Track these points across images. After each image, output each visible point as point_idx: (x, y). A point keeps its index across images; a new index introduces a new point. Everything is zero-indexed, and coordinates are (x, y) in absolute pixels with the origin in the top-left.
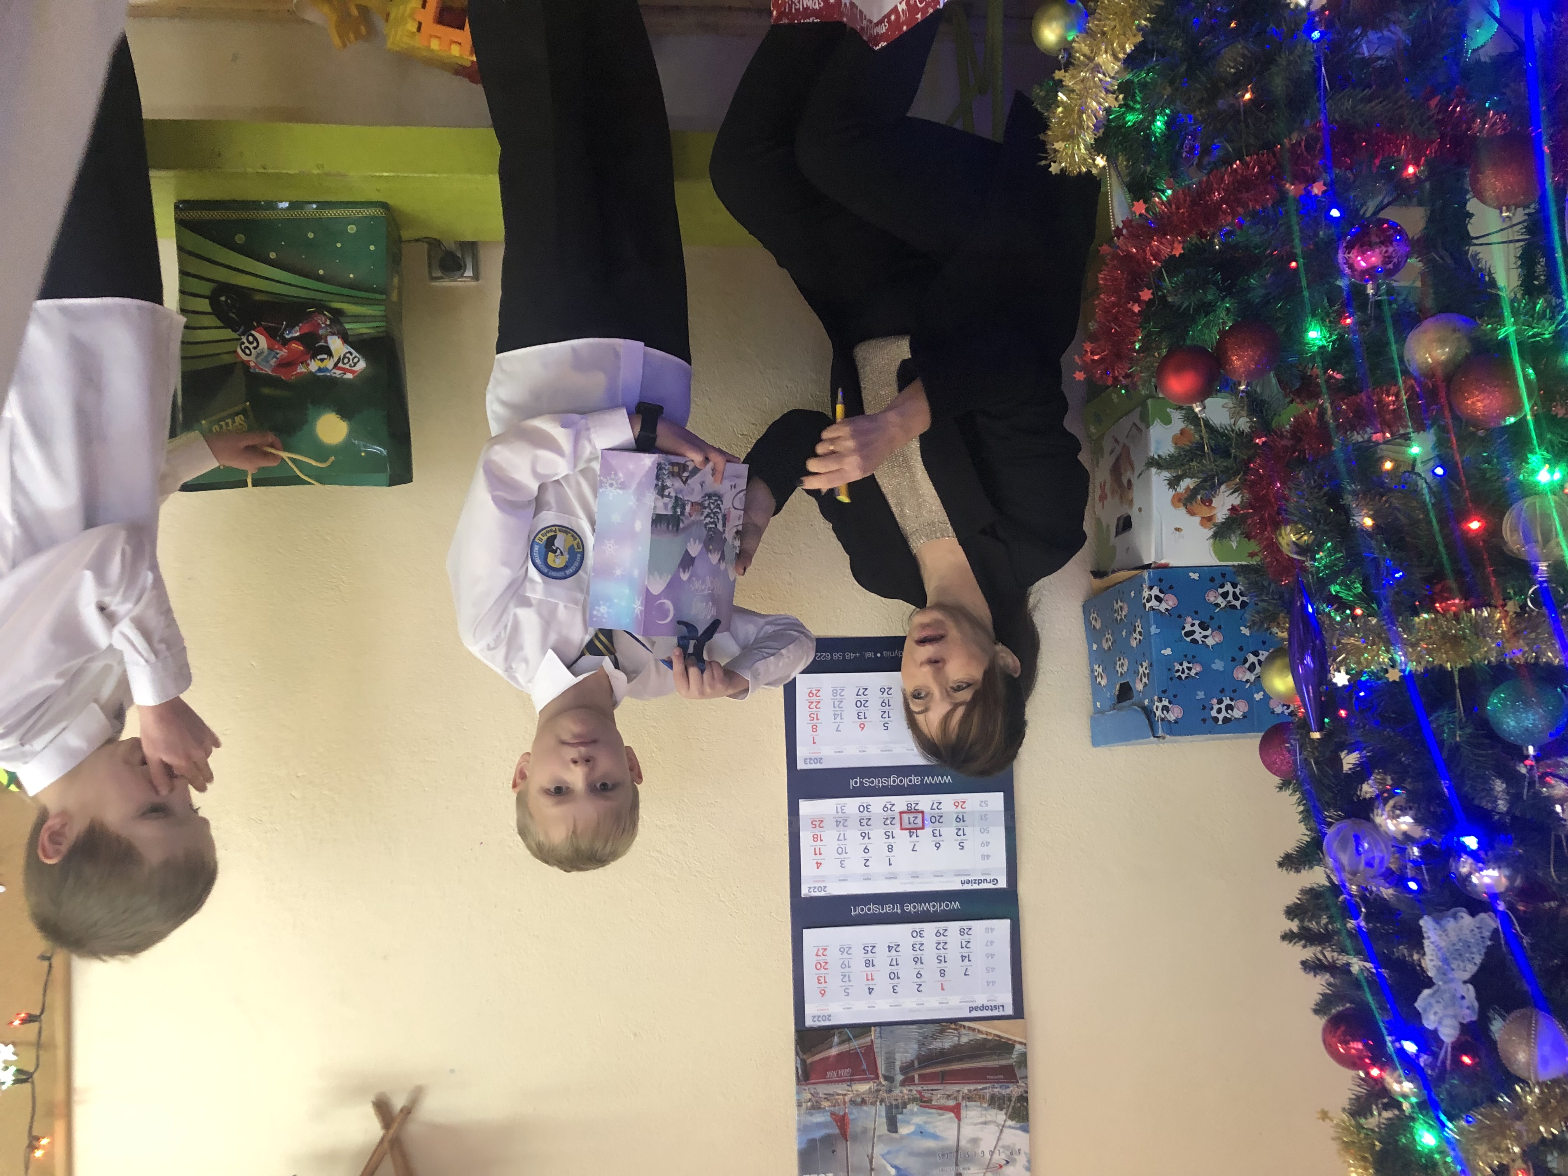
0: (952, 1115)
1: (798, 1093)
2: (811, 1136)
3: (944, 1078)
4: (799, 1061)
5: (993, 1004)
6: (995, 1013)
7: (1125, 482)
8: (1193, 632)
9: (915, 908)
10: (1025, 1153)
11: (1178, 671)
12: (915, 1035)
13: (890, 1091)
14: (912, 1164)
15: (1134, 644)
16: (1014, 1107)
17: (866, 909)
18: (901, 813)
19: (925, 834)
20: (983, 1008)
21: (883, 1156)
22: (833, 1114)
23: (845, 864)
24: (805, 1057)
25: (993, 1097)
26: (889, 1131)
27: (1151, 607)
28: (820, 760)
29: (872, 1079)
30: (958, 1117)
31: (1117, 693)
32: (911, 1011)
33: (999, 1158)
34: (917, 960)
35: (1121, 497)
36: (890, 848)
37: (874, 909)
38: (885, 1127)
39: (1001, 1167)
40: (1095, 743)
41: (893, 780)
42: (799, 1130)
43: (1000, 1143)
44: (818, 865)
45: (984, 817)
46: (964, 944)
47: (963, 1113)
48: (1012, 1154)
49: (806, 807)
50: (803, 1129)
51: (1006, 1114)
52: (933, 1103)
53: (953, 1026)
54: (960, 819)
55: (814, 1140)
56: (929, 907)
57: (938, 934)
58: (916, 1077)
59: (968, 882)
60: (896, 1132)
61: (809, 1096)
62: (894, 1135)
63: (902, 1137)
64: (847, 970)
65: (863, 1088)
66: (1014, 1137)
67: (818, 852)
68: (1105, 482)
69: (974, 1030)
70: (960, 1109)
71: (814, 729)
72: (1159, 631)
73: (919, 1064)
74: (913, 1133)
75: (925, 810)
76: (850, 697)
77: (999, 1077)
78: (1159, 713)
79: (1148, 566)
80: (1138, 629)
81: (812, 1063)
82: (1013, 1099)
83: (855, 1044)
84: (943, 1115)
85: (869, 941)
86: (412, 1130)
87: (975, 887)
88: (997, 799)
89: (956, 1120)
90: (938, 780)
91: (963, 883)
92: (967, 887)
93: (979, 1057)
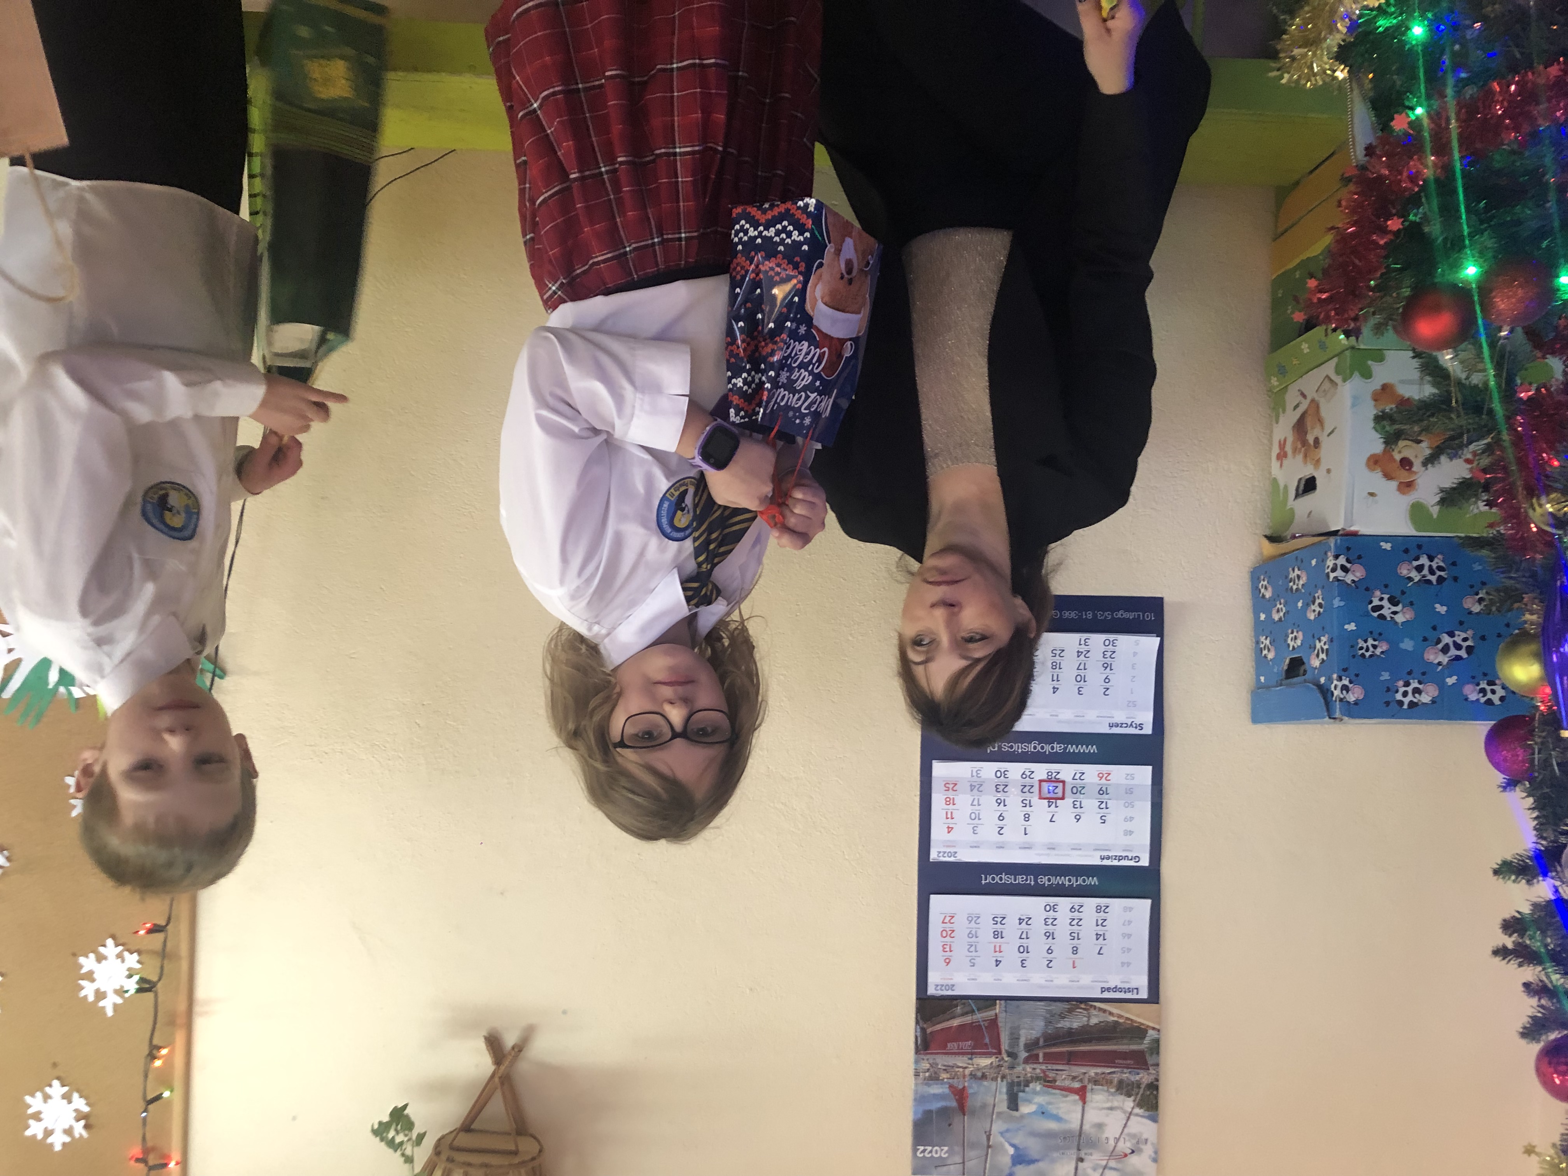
0: (1077, 1097)
1: (916, 1062)
2: (928, 1107)
3: (1071, 1059)
4: (919, 1030)
5: (1127, 986)
6: (1129, 996)
7: (1311, 440)
8: (1381, 607)
9: (1049, 880)
10: (1153, 1144)
11: (1361, 648)
12: (1042, 1012)
13: (1012, 1067)
14: (1033, 1146)
15: (1312, 616)
16: (1142, 1095)
17: (997, 879)
18: (1041, 781)
19: (1065, 805)
20: (1116, 989)
21: (1002, 1133)
22: (951, 1086)
23: (978, 830)
24: (925, 1026)
25: (1121, 1082)
26: (1009, 1108)
27: (1335, 578)
29: (994, 1054)
30: (1083, 1100)
31: (1286, 668)
32: (1041, 987)
33: (1125, 1146)
34: (1049, 935)
35: (1305, 456)
36: (1027, 818)
37: (1007, 879)
38: (1006, 1104)
39: (1126, 1155)
40: (1256, 718)
41: (1032, 747)
42: (915, 1100)
43: (1126, 1131)
44: (950, 830)
45: (1129, 791)
46: (1100, 922)
47: (1089, 1096)
48: (1138, 1143)
49: (940, 769)
50: (920, 1099)
51: (1134, 1101)
52: (1057, 1084)
53: (1083, 1006)
54: (1102, 792)
55: (930, 1112)
56: (1065, 881)
57: (1072, 909)
58: (1041, 1055)
59: (1108, 858)
60: (1017, 1110)
61: (928, 1066)
62: (1014, 1113)
63: (1022, 1117)
64: (974, 939)
65: (984, 1062)
66: (1141, 1125)
67: (950, 816)
68: (1285, 440)
69: (1104, 1011)
70: (1085, 1094)
72: (1342, 604)
73: (1045, 1041)
74: (1034, 1113)
75: (1066, 780)
77: (1129, 1062)
78: (1337, 693)
79: (1335, 533)
80: (1317, 601)
81: (931, 1033)
82: (1143, 1086)
83: (979, 1016)
84: (1066, 1096)
85: (1000, 912)
86: (523, 1067)
87: (1116, 863)
88: (1144, 773)
89: (1080, 1103)
90: (1082, 749)
91: (1102, 859)
92: (1106, 862)
93: (1109, 1040)
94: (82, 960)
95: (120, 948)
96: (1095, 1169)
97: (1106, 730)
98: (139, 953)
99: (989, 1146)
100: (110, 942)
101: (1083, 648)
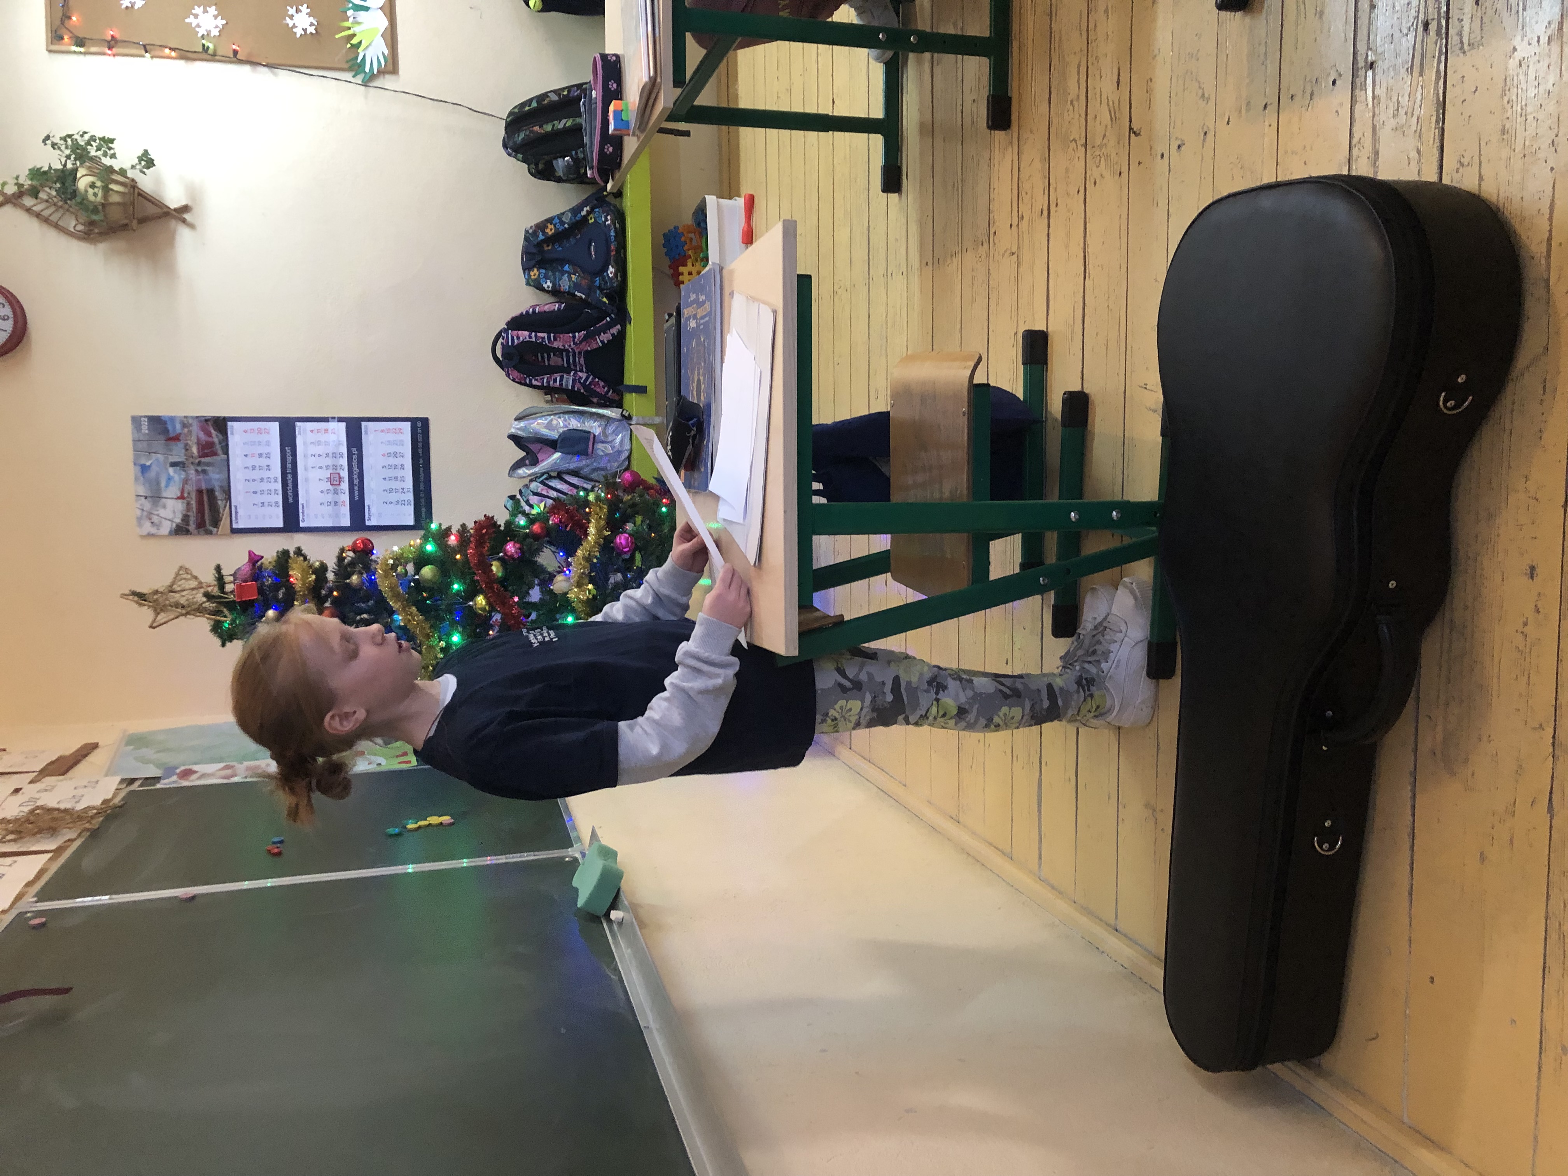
0: (179, 495)
1: (192, 417)
2: (168, 423)
3: (199, 492)
4: (209, 418)
5: (239, 517)
6: (233, 519)
10: (157, 533)
12: (222, 478)
13: (192, 463)
14: (152, 474)
16: (183, 527)
17: (288, 454)
18: (339, 474)
19: (328, 486)
20: (236, 513)
21: (157, 459)
22: (180, 434)
23: (312, 445)
24: (211, 421)
25: (189, 516)
26: (171, 463)
28: (366, 433)
29: (199, 455)
30: (178, 498)
32: (235, 477)
33: (155, 519)
34: (262, 480)
36: (321, 468)
37: (289, 459)
38: (173, 461)
39: (150, 519)
41: (356, 470)
42: (171, 416)
43: (163, 520)
44: (312, 431)
45: (337, 516)
46: (270, 504)
47: (180, 501)
48: (158, 525)
49: (342, 426)
50: (172, 419)
51: (179, 523)
52: (186, 486)
53: (227, 497)
55: (166, 424)
56: (290, 486)
57: (276, 490)
58: (200, 478)
59: (303, 507)
60: (170, 467)
61: (191, 422)
62: (168, 465)
63: (167, 469)
64: (257, 444)
65: (195, 450)
66: (166, 528)
67: (318, 431)
69: (225, 507)
71: (382, 431)
74: (169, 474)
75: (340, 486)
76: (399, 449)
77: (200, 520)
81: (207, 423)
82: (187, 527)
83: (218, 446)
84: (179, 491)
85: (272, 456)
86: (173, 223)
87: (300, 511)
88: (346, 522)
89: (175, 497)
90: (356, 493)
91: (302, 504)
92: (301, 507)
93: (210, 510)
94: (214, 8)
95: (221, 27)
96: (141, 505)
97: (367, 503)
98: (219, 36)
99: (150, 453)
100: (224, 22)
101: (405, 490)
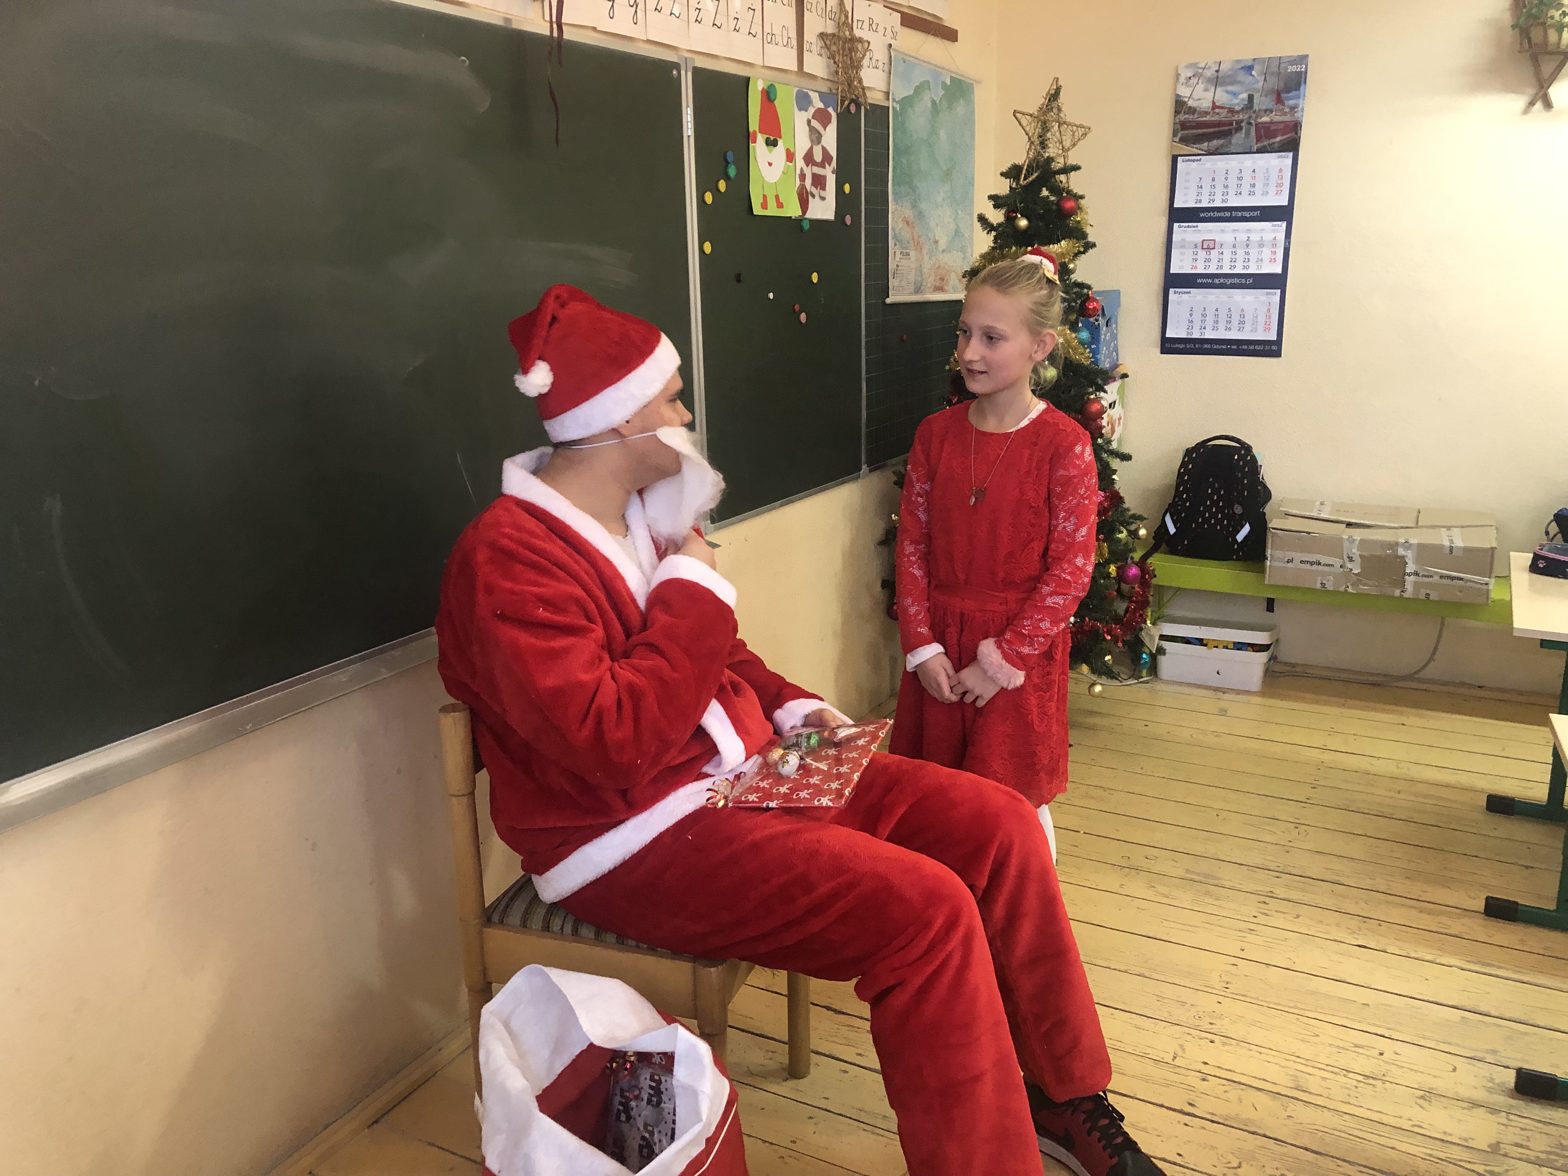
0: (1217, 104)
1: (1301, 117)
2: (1297, 92)
3: (1219, 124)
4: (1299, 134)
5: (1188, 163)
6: (1187, 158)
10: (1179, 83)
12: (1232, 147)
13: (1250, 117)
14: (1242, 77)
16: (1183, 108)
17: (1252, 214)
20: (1194, 161)
21: (1258, 82)
22: (1284, 105)
23: (1260, 238)
24: (1295, 135)
25: (1194, 114)
26: (1253, 95)
28: (1268, 294)
29: (1259, 124)
32: (1233, 160)
33: (1194, 81)
34: (1226, 186)
36: (1235, 246)
37: (1247, 214)
38: (1255, 97)
39: (1194, 76)
40: (1118, 292)
41: (1229, 281)
42: (1304, 95)
43: (1192, 89)
45: (1182, 261)
46: (1200, 195)
47: (1211, 105)
48: (1187, 83)
49: (1278, 269)
50: (1301, 97)
51: (1188, 104)
52: (1227, 110)
53: (1211, 151)
56: (1217, 214)
57: (1214, 201)
58: (1234, 124)
59: (1194, 227)
60: (1249, 95)
61: (1295, 115)
62: (1250, 93)
63: (1245, 91)
64: (1266, 182)
65: (1265, 119)
66: (1185, 92)
67: (1274, 245)
69: (1200, 149)
70: (1213, 106)
71: (1269, 310)
73: (1231, 133)
74: (1240, 94)
75: (1213, 265)
76: (1248, 327)
77: (1189, 124)
81: (1293, 132)
82: (1182, 112)
84: (1222, 104)
85: (1252, 197)
87: (1190, 224)
88: (1174, 270)
89: (1215, 101)
90: (1204, 281)
91: (1197, 226)
92: (1195, 224)
93: (1198, 135)
96: (1210, 67)
97: (1193, 290)
101: (1203, 331)
